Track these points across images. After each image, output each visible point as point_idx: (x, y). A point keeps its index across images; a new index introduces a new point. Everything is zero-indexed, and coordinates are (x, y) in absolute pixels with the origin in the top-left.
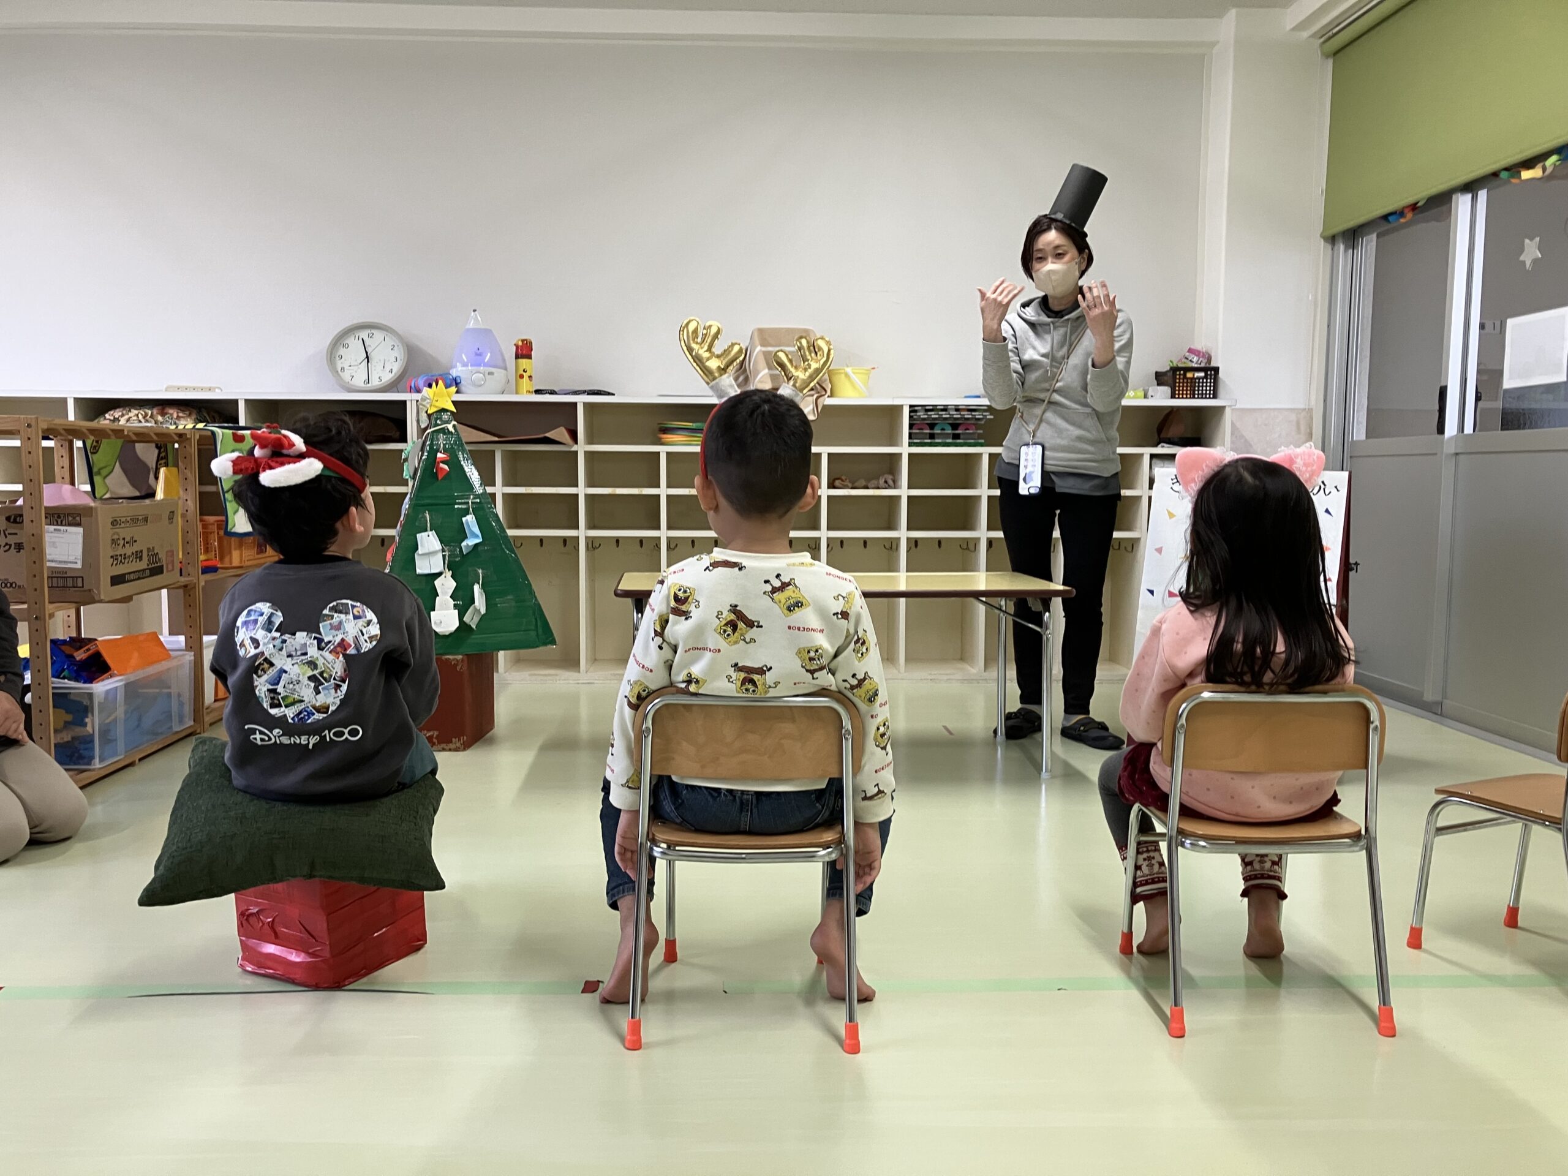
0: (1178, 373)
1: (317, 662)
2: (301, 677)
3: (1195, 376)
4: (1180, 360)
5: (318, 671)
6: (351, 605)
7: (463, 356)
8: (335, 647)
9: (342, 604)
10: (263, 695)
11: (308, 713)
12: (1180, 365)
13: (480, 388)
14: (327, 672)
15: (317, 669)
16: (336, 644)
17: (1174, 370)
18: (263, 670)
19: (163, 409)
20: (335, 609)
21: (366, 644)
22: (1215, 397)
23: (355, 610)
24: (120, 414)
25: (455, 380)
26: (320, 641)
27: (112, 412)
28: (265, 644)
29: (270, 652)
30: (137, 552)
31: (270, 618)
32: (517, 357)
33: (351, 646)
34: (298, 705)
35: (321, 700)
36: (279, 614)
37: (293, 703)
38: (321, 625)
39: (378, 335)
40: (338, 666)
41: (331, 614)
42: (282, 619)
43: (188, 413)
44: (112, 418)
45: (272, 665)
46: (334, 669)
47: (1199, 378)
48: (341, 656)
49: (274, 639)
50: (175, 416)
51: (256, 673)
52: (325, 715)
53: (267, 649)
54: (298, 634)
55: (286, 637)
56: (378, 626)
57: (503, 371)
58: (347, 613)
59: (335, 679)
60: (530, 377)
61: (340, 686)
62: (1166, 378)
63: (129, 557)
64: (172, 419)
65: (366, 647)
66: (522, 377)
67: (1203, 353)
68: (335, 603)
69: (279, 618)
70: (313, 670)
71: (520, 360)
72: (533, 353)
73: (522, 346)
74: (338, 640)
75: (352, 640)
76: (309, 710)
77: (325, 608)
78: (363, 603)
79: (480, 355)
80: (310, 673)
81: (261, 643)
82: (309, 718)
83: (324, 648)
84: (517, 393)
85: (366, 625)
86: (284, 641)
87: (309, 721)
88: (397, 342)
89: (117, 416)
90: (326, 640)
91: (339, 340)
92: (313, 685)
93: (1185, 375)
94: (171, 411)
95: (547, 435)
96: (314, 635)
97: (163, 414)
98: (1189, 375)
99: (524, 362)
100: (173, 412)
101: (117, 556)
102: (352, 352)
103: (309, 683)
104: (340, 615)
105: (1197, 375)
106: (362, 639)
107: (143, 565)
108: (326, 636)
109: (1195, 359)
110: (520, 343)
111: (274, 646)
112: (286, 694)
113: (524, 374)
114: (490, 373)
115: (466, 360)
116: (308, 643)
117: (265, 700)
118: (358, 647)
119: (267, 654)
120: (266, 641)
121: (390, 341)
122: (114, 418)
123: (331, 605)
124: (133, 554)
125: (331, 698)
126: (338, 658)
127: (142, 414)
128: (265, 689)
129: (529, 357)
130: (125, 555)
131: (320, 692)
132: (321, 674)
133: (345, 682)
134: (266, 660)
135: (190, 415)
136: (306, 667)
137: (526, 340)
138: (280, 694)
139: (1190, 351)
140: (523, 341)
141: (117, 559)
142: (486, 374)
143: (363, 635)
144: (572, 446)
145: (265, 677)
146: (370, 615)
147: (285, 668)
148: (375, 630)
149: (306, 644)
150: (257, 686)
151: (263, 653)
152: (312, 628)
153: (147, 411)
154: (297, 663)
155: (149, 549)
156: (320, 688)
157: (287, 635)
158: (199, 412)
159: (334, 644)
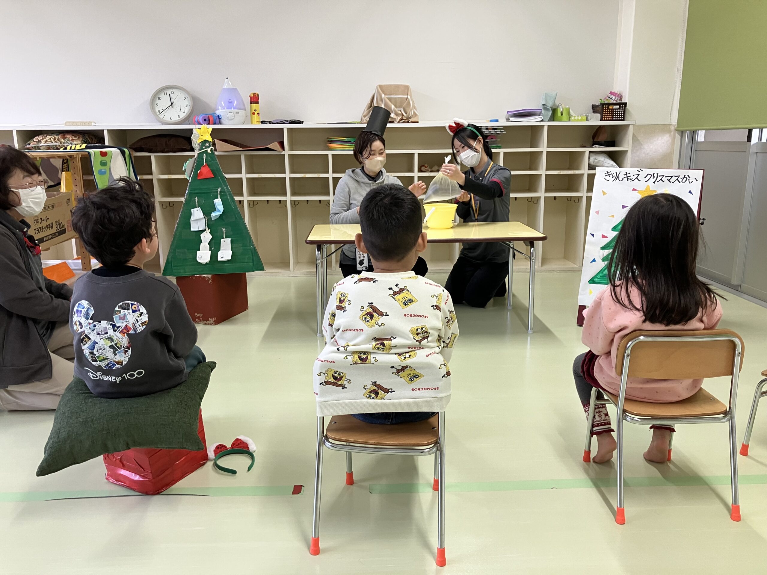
0: (605, 106)
1: (113, 338)
2: (105, 346)
3: (614, 108)
4: (605, 98)
5: (114, 343)
6: (131, 303)
7: (222, 103)
8: (122, 330)
9: (126, 303)
10: (87, 355)
11: (113, 365)
12: (606, 102)
13: (232, 121)
14: (119, 344)
15: (113, 342)
16: (123, 327)
17: (603, 105)
18: (85, 341)
19: (64, 135)
20: (122, 307)
21: (139, 327)
22: (623, 120)
23: (134, 306)
24: (41, 138)
25: (219, 116)
26: (114, 326)
27: (37, 137)
28: (85, 327)
29: (88, 332)
30: (49, 224)
31: (87, 310)
32: (251, 103)
33: (131, 329)
34: (106, 360)
35: (118, 358)
36: (92, 309)
37: (103, 360)
38: (114, 317)
39: (177, 92)
40: (125, 341)
41: (119, 310)
42: (93, 312)
43: (77, 137)
44: (37, 141)
45: (89, 339)
46: (123, 342)
47: (616, 109)
48: (126, 335)
49: (90, 324)
50: (71, 139)
51: (82, 343)
52: (122, 366)
53: (87, 330)
54: (102, 322)
55: (96, 323)
56: (147, 315)
57: (244, 111)
58: (128, 309)
59: (123, 347)
60: (258, 114)
61: (127, 351)
62: (598, 109)
63: (45, 228)
64: (69, 141)
65: (140, 329)
66: (254, 114)
67: (618, 94)
68: (121, 303)
69: (91, 312)
70: (111, 343)
71: (253, 105)
72: (259, 100)
73: (253, 97)
74: (124, 325)
75: (132, 325)
76: (112, 363)
77: (116, 306)
78: (138, 302)
79: (231, 103)
80: (110, 344)
81: (83, 325)
82: (114, 367)
83: (116, 330)
84: (252, 123)
85: (139, 316)
86: (95, 326)
87: (114, 368)
88: (187, 96)
89: (40, 140)
90: (117, 326)
91: (156, 96)
92: (112, 350)
93: (608, 107)
94: (68, 136)
95: (268, 146)
96: (110, 323)
97: (64, 138)
98: (611, 107)
99: (254, 106)
100: (70, 137)
101: (38, 228)
102: (163, 102)
103: (110, 349)
104: (124, 310)
105: (615, 107)
106: (137, 324)
107: (54, 230)
108: (117, 323)
109: (614, 98)
110: (252, 95)
111: (90, 328)
112: (99, 355)
113: (255, 112)
114: (237, 113)
115: (224, 105)
116: (108, 328)
117: (89, 357)
118: (135, 330)
119: (86, 333)
120: (86, 324)
121: (183, 95)
122: (38, 140)
123: (119, 304)
124: (47, 226)
125: (124, 358)
126: (124, 336)
127: (53, 138)
128: (88, 352)
129: (257, 103)
130: (42, 227)
131: (116, 355)
132: (116, 344)
133: (129, 349)
134: (86, 336)
135: (78, 138)
136: (107, 341)
137: (255, 93)
138: (95, 355)
139: (611, 93)
140: (254, 94)
141: (38, 230)
142: (235, 113)
143: (138, 322)
144: (281, 152)
145: (87, 346)
146: (142, 309)
147: (96, 341)
148: (145, 318)
149: (106, 327)
150: (84, 350)
151: (84, 332)
152: (110, 319)
153: (55, 136)
154: (102, 338)
155: (56, 222)
156: (116, 352)
157: (96, 322)
158: (84, 137)
159: (122, 327)
